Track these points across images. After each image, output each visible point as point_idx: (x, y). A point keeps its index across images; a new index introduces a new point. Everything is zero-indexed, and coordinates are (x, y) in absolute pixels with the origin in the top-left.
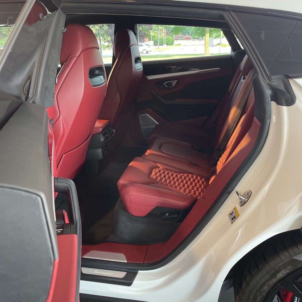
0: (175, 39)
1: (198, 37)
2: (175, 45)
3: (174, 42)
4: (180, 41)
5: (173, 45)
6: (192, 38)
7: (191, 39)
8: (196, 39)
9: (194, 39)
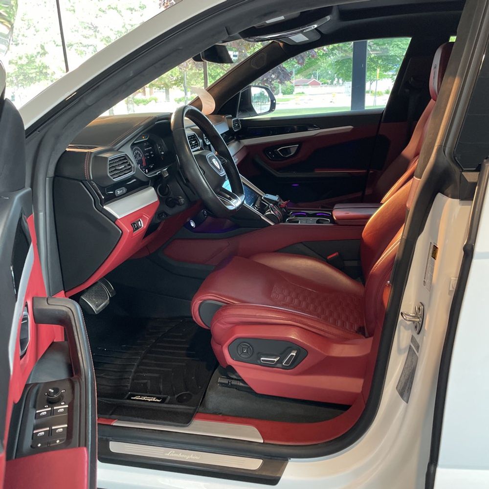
0: (296, 85)
1: (330, 81)
2: (296, 94)
3: (295, 90)
4: (302, 88)
5: (292, 93)
6: (321, 83)
7: (319, 84)
8: (328, 84)
9: (325, 83)
